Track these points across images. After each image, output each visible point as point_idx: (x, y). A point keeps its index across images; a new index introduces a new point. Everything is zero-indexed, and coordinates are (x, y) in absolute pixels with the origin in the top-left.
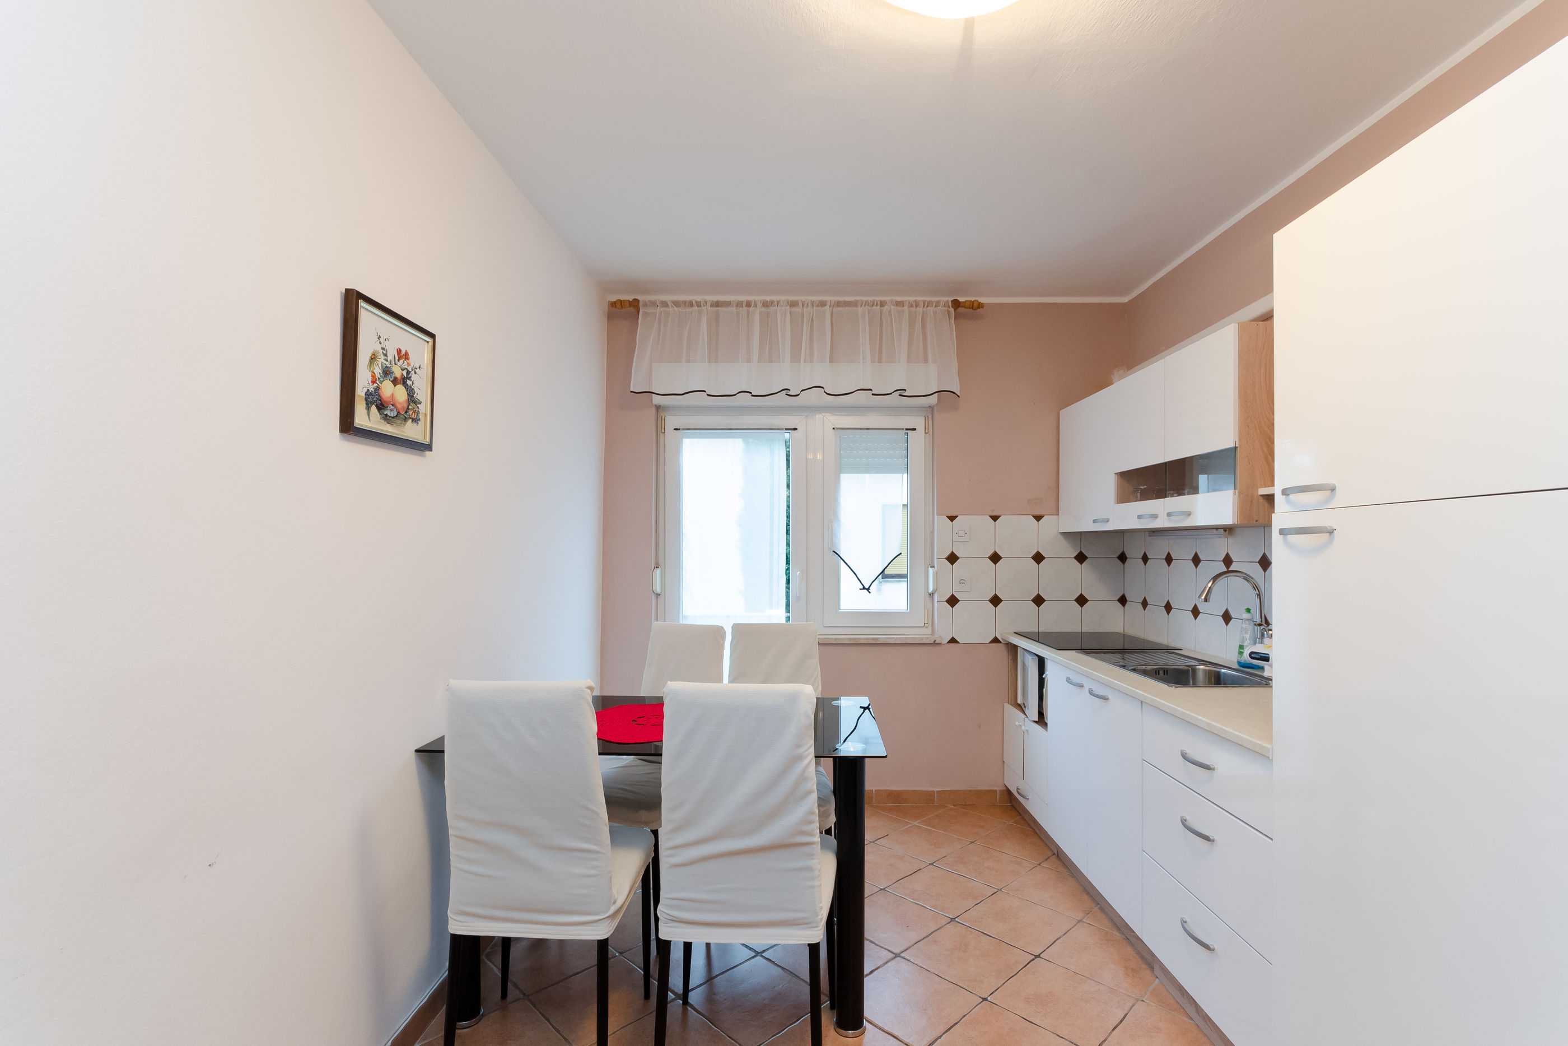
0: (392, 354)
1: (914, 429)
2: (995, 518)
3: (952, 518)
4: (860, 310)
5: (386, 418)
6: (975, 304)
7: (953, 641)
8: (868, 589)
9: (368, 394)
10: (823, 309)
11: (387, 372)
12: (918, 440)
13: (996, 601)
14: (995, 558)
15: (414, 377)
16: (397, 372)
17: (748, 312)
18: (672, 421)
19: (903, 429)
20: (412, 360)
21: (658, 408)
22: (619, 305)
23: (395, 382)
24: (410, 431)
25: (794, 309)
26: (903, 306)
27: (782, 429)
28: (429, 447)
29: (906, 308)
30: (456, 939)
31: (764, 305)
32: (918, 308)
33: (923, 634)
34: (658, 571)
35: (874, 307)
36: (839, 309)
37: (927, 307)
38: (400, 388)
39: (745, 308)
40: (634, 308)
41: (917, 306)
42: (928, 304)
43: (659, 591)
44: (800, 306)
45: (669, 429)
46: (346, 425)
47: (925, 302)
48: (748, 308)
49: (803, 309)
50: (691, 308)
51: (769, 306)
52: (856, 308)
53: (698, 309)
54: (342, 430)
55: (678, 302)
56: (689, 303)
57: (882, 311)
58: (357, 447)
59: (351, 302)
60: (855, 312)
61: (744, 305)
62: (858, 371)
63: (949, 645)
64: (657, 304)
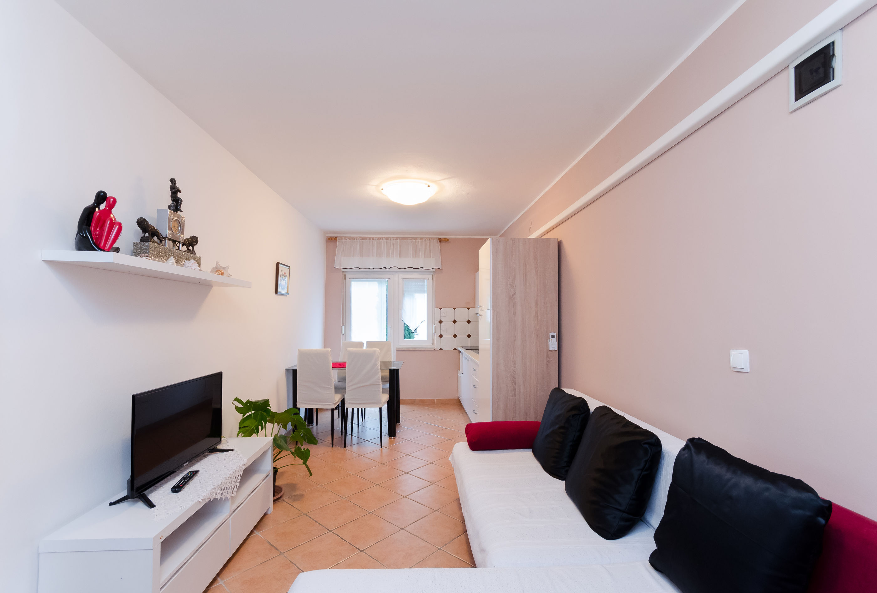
0: (283, 274)
1: (429, 279)
2: (455, 309)
3: (440, 309)
4: (409, 241)
5: (282, 289)
6: (446, 240)
7: (441, 349)
8: (413, 333)
9: (280, 284)
10: (397, 241)
11: (282, 278)
12: (430, 282)
13: (455, 336)
14: (455, 322)
15: (286, 278)
16: (284, 278)
17: (373, 241)
18: (348, 276)
19: (426, 279)
20: (286, 274)
21: (343, 272)
22: (330, 238)
24: (286, 291)
25: (387, 241)
26: (423, 239)
27: (385, 279)
29: (424, 241)
32: (428, 241)
33: (432, 347)
34: (343, 326)
35: (413, 240)
36: (402, 241)
38: (284, 281)
40: (335, 239)
41: (427, 240)
42: (431, 239)
43: (343, 333)
44: (390, 239)
45: (347, 278)
46: (276, 292)
47: (430, 238)
48: (373, 239)
49: (391, 240)
50: (354, 239)
51: (379, 239)
52: (408, 240)
53: (357, 239)
54: (276, 293)
55: (350, 238)
56: (353, 238)
57: (416, 242)
58: (278, 297)
59: (278, 264)
60: (407, 241)
61: (372, 239)
62: (408, 261)
63: (440, 350)
64: (343, 238)
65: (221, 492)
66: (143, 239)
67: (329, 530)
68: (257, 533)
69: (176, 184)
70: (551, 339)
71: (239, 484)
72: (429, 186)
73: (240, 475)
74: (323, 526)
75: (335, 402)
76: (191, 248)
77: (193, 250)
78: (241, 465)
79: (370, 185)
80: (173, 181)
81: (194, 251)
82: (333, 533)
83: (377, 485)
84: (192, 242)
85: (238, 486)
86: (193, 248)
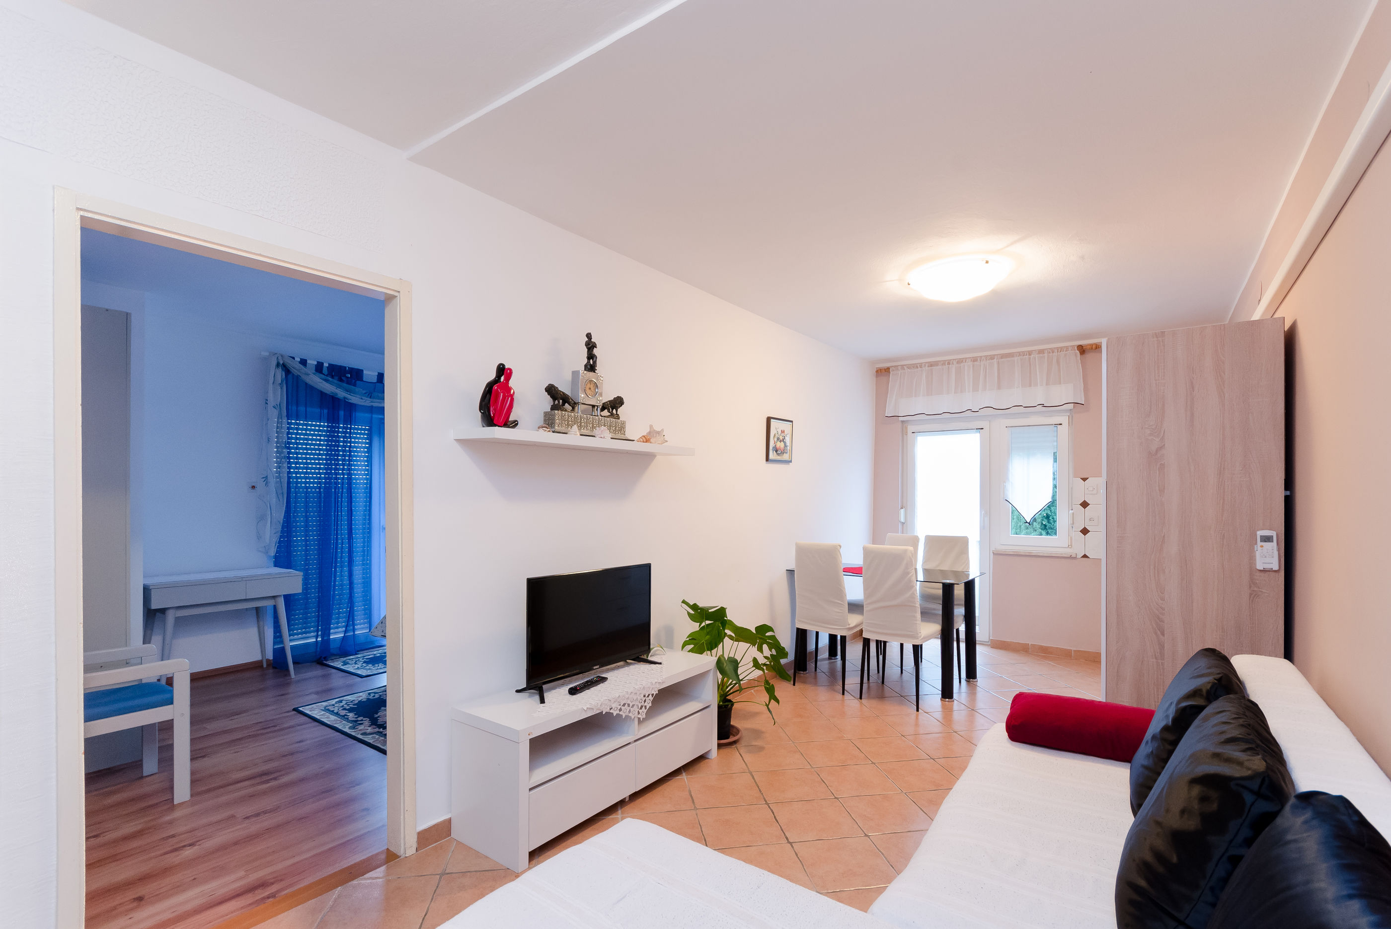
0: (780, 432)
1: (1061, 424)
3: (1084, 479)
4: (1016, 358)
5: (778, 454)
6: (1094, 347)
7: (1085, 556)
9: (773, 448)
10: (993, 361)
11: (778, 439)
12: (1064, 430)
15: (786, 438)
16: (781, 438)
17: (949, 367)
18: (911, 428)
19: (1053, 425)
20: (785, 433)
21: (903, 422)
22: (879, 371)
23: (780, 442)
24: (786, 457)
25: (976, 363)
26: (1044, 353)
27: (974, 429)
28: (791, 461)
29: (1046, 355)
30: (798, 629)
31: (958, 363)
32: (1054, 354)
33: (1067, 552)
34: (902, 511)
35: (1025, 357)
36: (1002, 360)
37: (1060, 352)
38: (782, 443)
39: (947, 366)
40: (887, 370)
41: (1053, 352)
42: (1061, 349)
43: (902, 520)
44: (979, 359)
45: (910, 432)
46: (767, 459)
47: (1057, 348)
48: (949, 364)
49: (980, 361)
50: (917, 367)
51: (960, 361)
52: (1013, 356)
53: (921, 367)
54: (766, 461)
55: (910, 367)
56: (915, 366)
57: (1030, 358)
58: (771, 466)
59: (769, 420)
60: (1013, 359)
61: (946, 364)
62: (1014, 395)
63: (1083, 559)
64: (899, 367)
65: (619, 707)
66: (554, 408)
67: (766, 801)
68: (684, 777)
69: (591, 339)
70: (1259, 543)
71: (650, 705)
72: (987, 262)
73: (653, 695)
74: (762, 794)
75: (848, 627)
76: (614, 411)
77: (617, 413)
78: (654, 682)
79: (887, 281)
80: (589, 336)
81: (618, 415)
82: (769, 807)
83: (873, 763)
84: (616, 403)
85: (648, 708)
86: (617, 411)
